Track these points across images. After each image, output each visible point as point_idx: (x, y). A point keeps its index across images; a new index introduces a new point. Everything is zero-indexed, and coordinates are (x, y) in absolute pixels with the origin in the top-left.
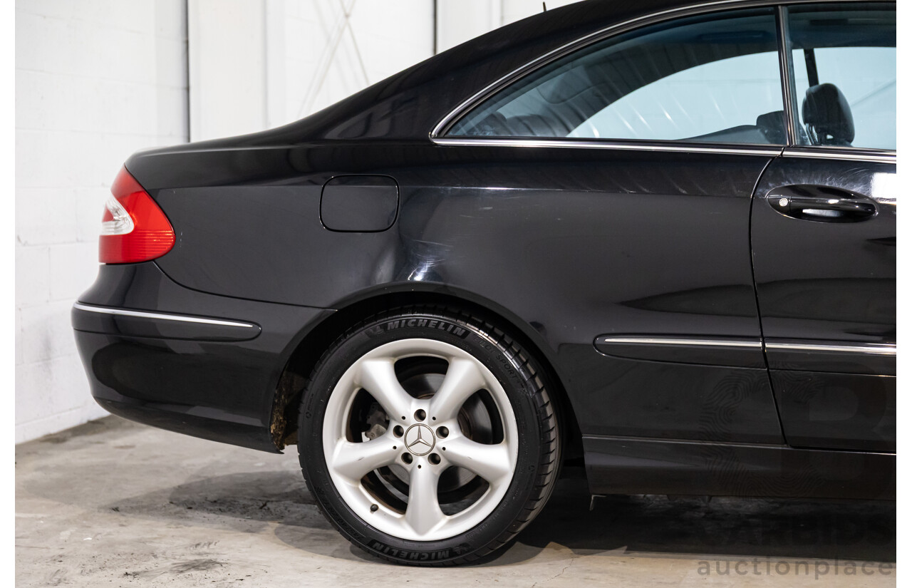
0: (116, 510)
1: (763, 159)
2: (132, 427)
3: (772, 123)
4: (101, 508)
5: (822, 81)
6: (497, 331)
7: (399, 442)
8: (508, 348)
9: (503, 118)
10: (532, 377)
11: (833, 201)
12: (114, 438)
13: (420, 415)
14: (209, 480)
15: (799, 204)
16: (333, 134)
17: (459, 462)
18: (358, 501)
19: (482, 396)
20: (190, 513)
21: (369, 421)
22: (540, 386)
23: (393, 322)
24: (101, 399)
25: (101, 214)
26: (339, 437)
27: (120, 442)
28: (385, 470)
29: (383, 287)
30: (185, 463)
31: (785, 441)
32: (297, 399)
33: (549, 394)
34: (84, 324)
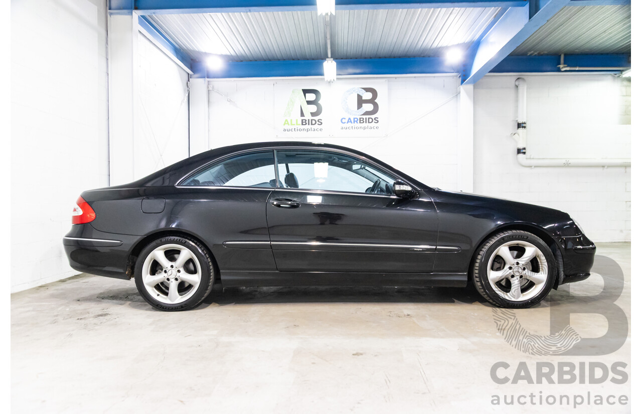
0: (79, 300)
1: (270, 191)
2: (89, 276)
3: (273, 182)
4: (74, 300)
5: (290, 172)
6: (195, 241)
7: (166, 275)
8: (198, 246)
9: (199, 181)
10: (205, 254)
11: (290, 203)
12: (82, 280)
13: (172, 266)
14: (111, 290)
15: (280, 203)
16: (149, 184)
17: (184, 280)
18: (153, 293)
19: (191, 260)
20: (103, 300)
21: (157, 269)
22: (208, 257)
23: (163, 239)
24: (73, 266)
25: (73, 209)
26: (147, 274)
27: (84, 281)
28: (162, 283)
29: (163, 229)
30: (104, 286)
31: (277, 270)
32: (134, 263)
33: (210, 259)
34: (67, 243)
